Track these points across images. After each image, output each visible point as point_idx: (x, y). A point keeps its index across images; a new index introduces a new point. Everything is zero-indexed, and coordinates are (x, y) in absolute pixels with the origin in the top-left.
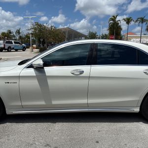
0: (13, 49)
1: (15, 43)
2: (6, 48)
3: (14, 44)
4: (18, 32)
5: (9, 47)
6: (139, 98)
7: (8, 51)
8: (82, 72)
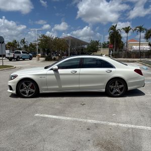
0: (21, 58)
1: (23, 52)
2: (15, 57)
3: (22, 54)
4: (23, 41)
5: (18, 57)
6: (104, 84)
7: (17, 60)
8: (76, 72)
